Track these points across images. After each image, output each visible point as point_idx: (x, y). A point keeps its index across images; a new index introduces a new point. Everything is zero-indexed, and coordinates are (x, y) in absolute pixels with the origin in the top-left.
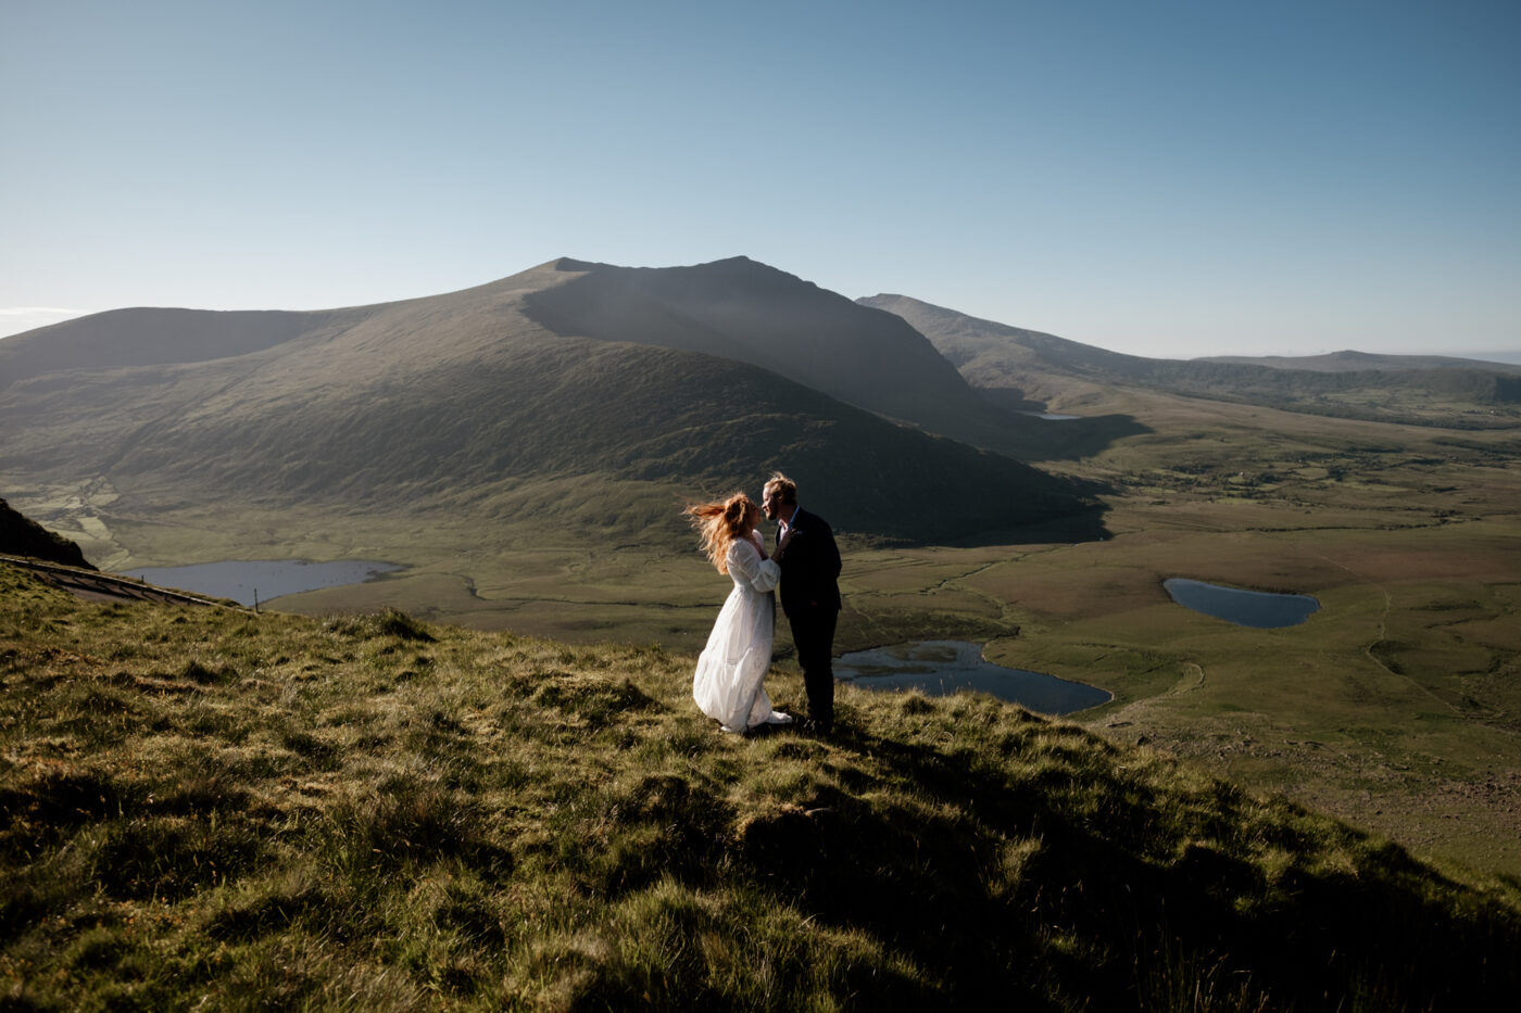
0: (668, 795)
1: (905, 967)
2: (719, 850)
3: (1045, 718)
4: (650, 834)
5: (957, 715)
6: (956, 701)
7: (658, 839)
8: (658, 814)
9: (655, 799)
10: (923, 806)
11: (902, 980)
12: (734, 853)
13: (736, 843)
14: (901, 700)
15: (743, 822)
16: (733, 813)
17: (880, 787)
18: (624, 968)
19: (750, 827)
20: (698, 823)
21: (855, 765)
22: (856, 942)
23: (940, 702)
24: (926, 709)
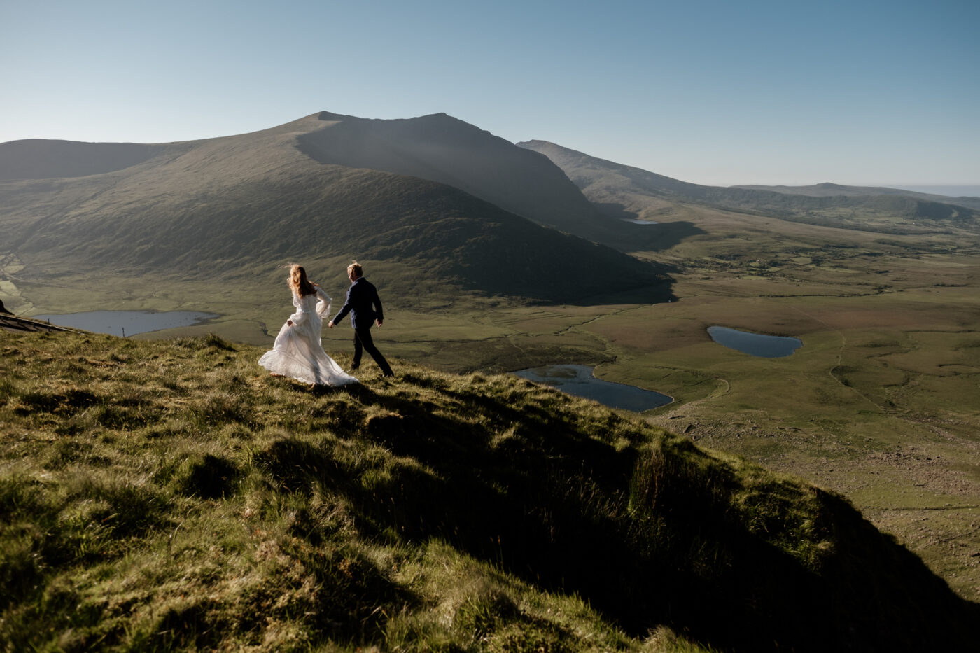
0: (337, 408)
1: (429, 471)
2: (358, 427)
3: (539, 385)
4: (326, 421)
5: (495, 384)
6: (495, 378)
7: (330, 423)
8: (332, 415)
9: (332, 409)
10: (458, 417)
11: (427, 475)
12: (363, 431)
13: (365, 426)
14: (470, 378)
15: (368, 419)
16: (366, 415)
17: (440, 410)
18: (295, 439)
19: (372, 420)
20: (349, 418)
21: (433, 402)
22: (408, 461)
23: (488, 378)
24: (481, 380)
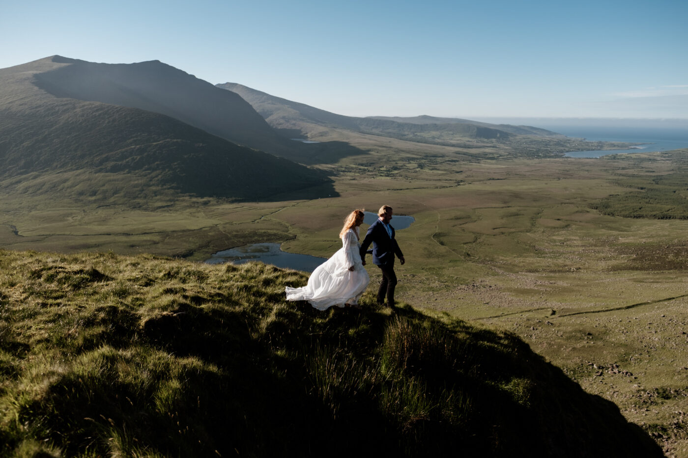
0: (108, 313)
1: (213, 368)
2: (133, 332)
3: (283, 270)
4: (99, 330)
5: (247, 271)
6: (247, 266)
7: (103, 332)
8: (104, 321)
9: (102, 315)
10: (226, 308)
11: (211, 373)
12: (139, 334)
13: (140, 330)
14: (224, 267)
15: (143, 322)
16: (140, 318)
17: (208, 302)
19: (147, 323)
20: (123, 323)
21: (199, 295)
22: (193, 362)
23: (240, 266)
24: (234, 269)
